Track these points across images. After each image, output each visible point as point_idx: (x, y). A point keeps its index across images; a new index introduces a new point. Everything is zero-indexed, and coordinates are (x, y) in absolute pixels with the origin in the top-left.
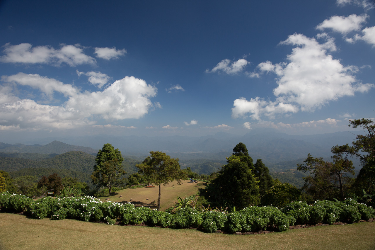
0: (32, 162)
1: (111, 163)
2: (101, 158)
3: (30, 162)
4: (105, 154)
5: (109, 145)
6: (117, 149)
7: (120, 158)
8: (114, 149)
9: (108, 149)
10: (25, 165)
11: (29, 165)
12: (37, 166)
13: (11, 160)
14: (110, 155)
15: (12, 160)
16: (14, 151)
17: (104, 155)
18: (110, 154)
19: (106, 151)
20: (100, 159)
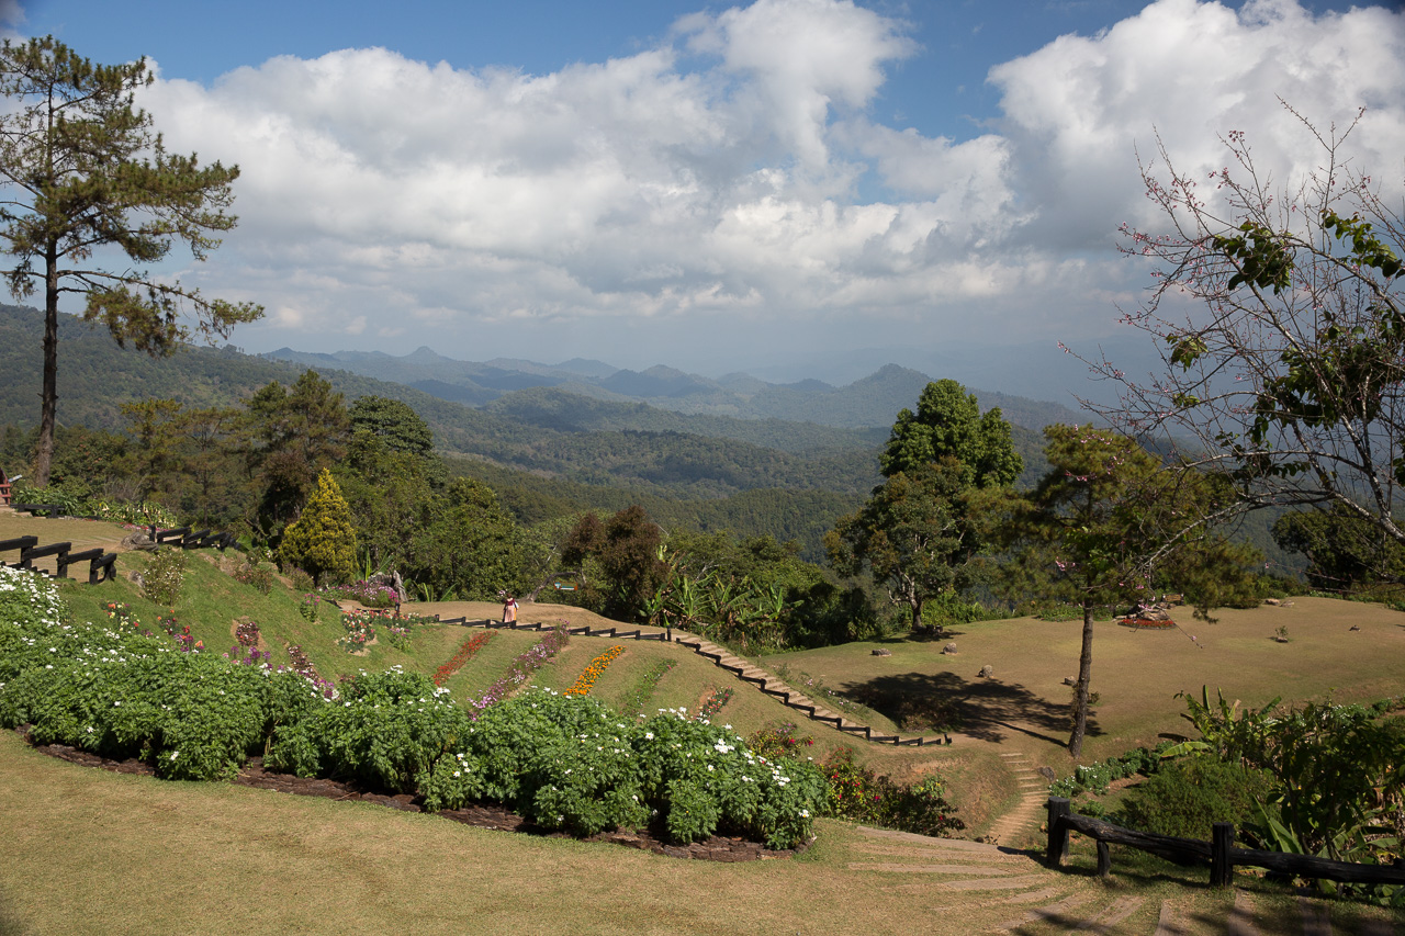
0: (786, 463)
1: (926, 477)
2: (903, 451)
3: (778, 461)
4: (922, 434)
5: (950, 387)
6: (995, 413)
7: (1005, 454)
8: (975, 409)
9: (940, 407)
10: (757, 473)
11: (773, 476)
12: (806, 483)
13: (704, 448)
14: (949, 440)
15: (710, 450)
16: (719, 409)
17: (922, 437)
18: (952, 432)
19: (928, 416)
20: (898, 457)
